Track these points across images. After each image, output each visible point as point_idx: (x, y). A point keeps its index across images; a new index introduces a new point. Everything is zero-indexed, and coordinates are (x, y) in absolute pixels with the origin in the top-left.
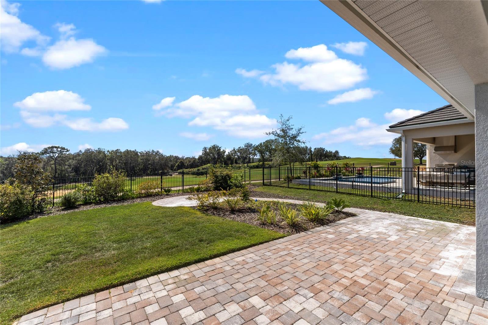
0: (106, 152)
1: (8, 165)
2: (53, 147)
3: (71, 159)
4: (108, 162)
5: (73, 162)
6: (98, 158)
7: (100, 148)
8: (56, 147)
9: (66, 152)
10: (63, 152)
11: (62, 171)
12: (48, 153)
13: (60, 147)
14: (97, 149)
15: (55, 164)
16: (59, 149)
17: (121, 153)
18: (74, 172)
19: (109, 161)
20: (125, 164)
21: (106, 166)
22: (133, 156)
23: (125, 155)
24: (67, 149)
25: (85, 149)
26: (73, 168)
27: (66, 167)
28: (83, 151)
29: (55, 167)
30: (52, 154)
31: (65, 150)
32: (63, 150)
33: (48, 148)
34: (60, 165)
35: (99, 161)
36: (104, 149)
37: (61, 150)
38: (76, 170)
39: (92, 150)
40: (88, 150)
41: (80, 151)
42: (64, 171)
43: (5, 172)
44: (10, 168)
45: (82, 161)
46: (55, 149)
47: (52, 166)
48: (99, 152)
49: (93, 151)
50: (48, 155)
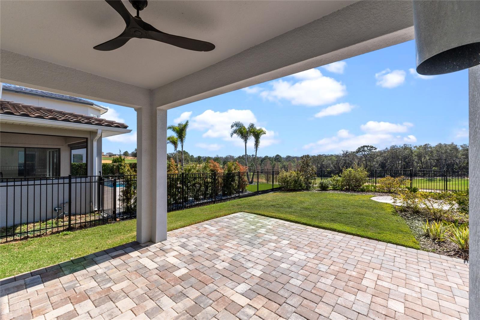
0: (413, 148)
1: (337, 161)
2: (364, 147)
3: (379, 156)
4: (416, 159)
5: (380, 159)
6: (404, 154)
7: (406, 144)
8: (366, 146)
9: (374, 150)
10: (372, 150)
11: (371, 166)
12: (361, 152)
13: (370, 146)
14: (402, 145)
15: (366, 160)
16: (369, 148)
17: (431, 147)
18: (380, 168)
19: (416, 157)
20: (437, 160)
21: (413, 163)
22: (448, 151)
23: (437, 151)
24: (375, 147)
25: (391, 146)
26: (380, 164)
27: (374, 163)
28: (389, 148)
29: (366, 163)
30: (363, 152)
31: (374, 148)
32: (372, 149)
33: (361, 147)
34: (370, 161)
35: (405, 158)
36: (411, 145)
37: (370, 149)
38: (383, 165)
39: (397, 147)
40: (394, 146)
41: (386, 148)
42: (373, 166)
43: (336, 166)
44: (339, 163)
45: (388, 158)
46: (366, 148)
47: (364, 162)
48: (405, 149)
49: (399, 148)
50: (361, 153)
